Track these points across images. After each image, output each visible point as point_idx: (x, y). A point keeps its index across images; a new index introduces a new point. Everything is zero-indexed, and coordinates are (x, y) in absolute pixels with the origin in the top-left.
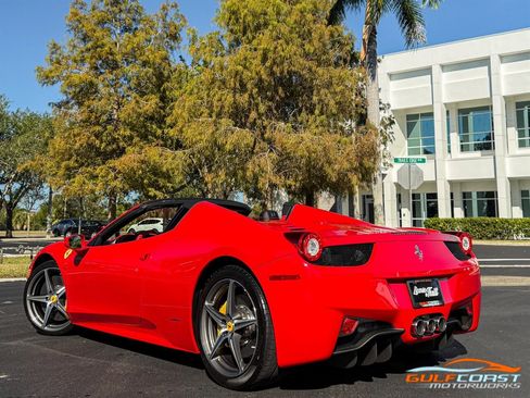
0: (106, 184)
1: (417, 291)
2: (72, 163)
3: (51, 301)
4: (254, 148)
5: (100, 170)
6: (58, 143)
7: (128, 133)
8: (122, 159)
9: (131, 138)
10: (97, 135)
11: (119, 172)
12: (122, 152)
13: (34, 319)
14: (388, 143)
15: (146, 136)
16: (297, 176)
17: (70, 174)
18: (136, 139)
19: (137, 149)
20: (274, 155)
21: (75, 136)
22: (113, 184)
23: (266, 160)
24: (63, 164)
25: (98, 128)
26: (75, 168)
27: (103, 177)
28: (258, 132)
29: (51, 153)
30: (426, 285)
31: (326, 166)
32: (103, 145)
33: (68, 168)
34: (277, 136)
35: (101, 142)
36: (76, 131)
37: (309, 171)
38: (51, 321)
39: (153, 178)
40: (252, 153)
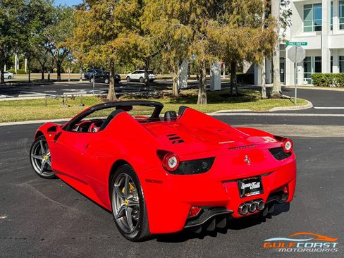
0: (108, 55)
1: (244, 186)
2: (87, 43)
3: (45, 159)
4: (193, 37)
5: (103, 48)
6: (79, 31)
7: (119, 24)
8: (116, 40)
9: (121, 27)
10: (101, 27)
11: (115, 49)
12: (116, 36)
13: (36, 169)
14: (287, 27)
15: (130, 26)
16: (220, 55)
17: (86, 49)
18: (124, 29)
19: (125, 34)
20: (206, 42)
21: (88, 27)
22: (111, 56)
23: (201, 45)
24: (82, 44)
25: (101, 22)
26: (89, 46)
27: (105, 51)
28: (196, 27)
29: (75, 37)
30: (251, 181)
31: (239, 49)
32: (105, 32)
33: (85, 46)
34: (208, 29)
35: (103, 30)
36: (88, 24)
37: (228, 52)
38: (45, 170)
39: (135, 52)
40: (193, 39)
